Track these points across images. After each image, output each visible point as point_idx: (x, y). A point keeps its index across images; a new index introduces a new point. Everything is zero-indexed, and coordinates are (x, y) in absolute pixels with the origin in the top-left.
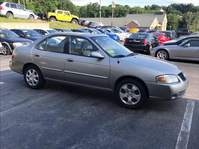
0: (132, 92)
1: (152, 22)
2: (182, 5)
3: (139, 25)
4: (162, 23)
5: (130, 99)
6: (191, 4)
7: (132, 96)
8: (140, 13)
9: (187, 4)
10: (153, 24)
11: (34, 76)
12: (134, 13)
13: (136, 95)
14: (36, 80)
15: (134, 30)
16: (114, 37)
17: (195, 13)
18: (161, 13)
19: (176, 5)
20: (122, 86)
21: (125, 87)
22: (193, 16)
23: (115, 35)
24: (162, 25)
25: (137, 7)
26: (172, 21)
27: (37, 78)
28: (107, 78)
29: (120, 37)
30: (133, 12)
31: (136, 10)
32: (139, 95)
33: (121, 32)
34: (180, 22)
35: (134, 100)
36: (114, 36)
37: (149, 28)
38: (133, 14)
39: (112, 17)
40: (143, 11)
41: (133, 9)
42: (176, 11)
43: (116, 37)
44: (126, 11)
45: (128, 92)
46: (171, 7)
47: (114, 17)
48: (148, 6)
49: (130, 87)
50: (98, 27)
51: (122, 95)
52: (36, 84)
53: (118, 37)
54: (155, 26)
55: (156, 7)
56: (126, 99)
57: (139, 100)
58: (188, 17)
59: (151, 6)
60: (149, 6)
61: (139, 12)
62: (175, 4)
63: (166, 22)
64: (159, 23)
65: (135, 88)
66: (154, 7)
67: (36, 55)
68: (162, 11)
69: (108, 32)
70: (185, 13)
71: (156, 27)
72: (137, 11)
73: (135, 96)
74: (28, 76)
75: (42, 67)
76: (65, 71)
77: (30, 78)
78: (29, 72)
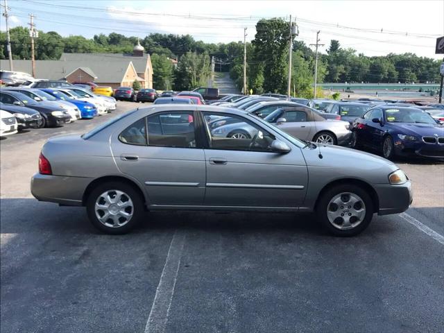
0: (350, 207)
1: (123, 71)
2: (171, 36)
3: (96, 78)
4: (143, 74)
5: (347, 218)
6: (188, 36)
7: (350, 214)
8: (87, 51)
9: (180, 36)
10: (125, 76)
11: (121, 204)
12: (72, 50)
13: (358, 211)
14: (127, 214)
15: (103, 91)
16: (85, 107)
17: (201, 56)
18: (139, 53)
19: (161, 36)
20: (332, 198)
21: (337, 200)
22: (199, 61)
23: (86, 102)
24: (144, 78)
25: (78, 37)
26: (161, 70)
27: (128, 209)
28: (302, 187)
29: (96, 106)
30: (70, 48)
31: (77, 43)
32: (363, 210)
33: (91, 96)
34: (175, 72)
35: (353, 220)
36: (85, 105)
37: (120, 84)
38: (70, 52)
39: (33, 59)
40: (93, 47)
41: (69, 43)
42: (160, 49)
43: (89, 108)
44: (57, 45)
45: (342, 207)
46: (151, 40)
47: (36, 59)
48: (102, 36)
49: (345, 198)
50: (24, 84)
51: (332, 216)
52: (126, 222)
53: (94, 108)
54: (133, 81)
55: (119, 37)
56: (339, 221)
57: (362, 218)
58: (191, 64)
59: (107, 35)
60: (104, 36)
61: (83, 48)
62: (157, 34)
63: (152, 73)
64: (139, 75)
65: (354, 198)
66: (115, 40)
67: (128, 158)
68: (140, 48)
69: (48, 95)
70: (183, 55)
71: (135, 82)
72: (79, 47)
73: (356, 213)
74: (102, 206)
75: (146, 183)
76: (207, 184)
77: (107, 210)
78: (103, 198)
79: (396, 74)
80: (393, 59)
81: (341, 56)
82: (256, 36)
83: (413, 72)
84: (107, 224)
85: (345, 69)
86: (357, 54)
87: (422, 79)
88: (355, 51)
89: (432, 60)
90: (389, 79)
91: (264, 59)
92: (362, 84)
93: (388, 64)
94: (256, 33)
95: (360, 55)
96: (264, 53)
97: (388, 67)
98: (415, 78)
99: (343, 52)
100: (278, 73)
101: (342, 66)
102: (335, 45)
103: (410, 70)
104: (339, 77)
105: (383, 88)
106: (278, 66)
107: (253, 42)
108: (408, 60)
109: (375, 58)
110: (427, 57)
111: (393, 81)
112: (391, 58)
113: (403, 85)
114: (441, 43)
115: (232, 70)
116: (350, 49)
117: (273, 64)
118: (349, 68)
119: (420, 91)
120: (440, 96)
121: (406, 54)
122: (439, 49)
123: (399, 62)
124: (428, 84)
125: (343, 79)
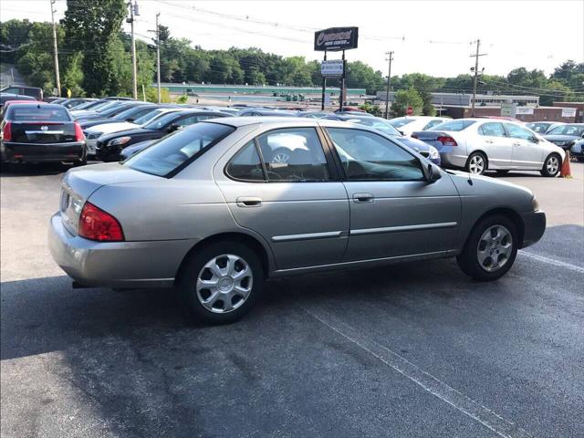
0: (498, 243)
5: (495, 257)
7: (498, 252)
11: (236, 275)
13: (505, 247)
14: (244, 290)
20: (482, 234)
21: (487, 235)
28: (455, 223)
32: (510, 244)
35: (501, 258)
45: (491, 244)
49: (494, 233)
51: (482, 256)
52: (242, 301)
56: (488, 261)
57: (509, 255)
67: (248, 203)
73: (503, 249)
74: (206, 282)
75: (275, 238)
76: (352, 232)
77: (214, 287)
78: (208, 269)
79: (241, 72)
80: (236, 53)
81: (173, 47)
82: (66, 13)
83: (261, 71)
84: (215, 310)
85: (179, 65)
86: (192, 46)
87: (271, 80)
88: (190, 42)
89: (281, 57)
90: (233, 80)
91: (81, 48)
92: (203, 85)
93: (232, 61)
94: (66, 8)
95: (196, 47)
96: (80, 38)
97: (232, 65)
98: (263, 79)
99: (175, 42)
100: (104, 67)
101: (175, 61)
102: (163, 33)
103: (258, 68)
104: (173, 75)
105: (231, 91)
106: (103, 58)
107: (62, 21)
108: (254, 57)
109: (216, 52)
110: (275, 53)
111: (238, 83)
112: (233, 52)
113: (251, 87)
114: (320, 37)
115: (21, 60)
116: (184, 39)
117: (96, 55)
118: (185, 64)
119: (275, 95)
120: (323, 102)
121: (250, 49)
122: (319, 44)
123: (244, 58)
124: (278, 87)
125: (178, 78)
